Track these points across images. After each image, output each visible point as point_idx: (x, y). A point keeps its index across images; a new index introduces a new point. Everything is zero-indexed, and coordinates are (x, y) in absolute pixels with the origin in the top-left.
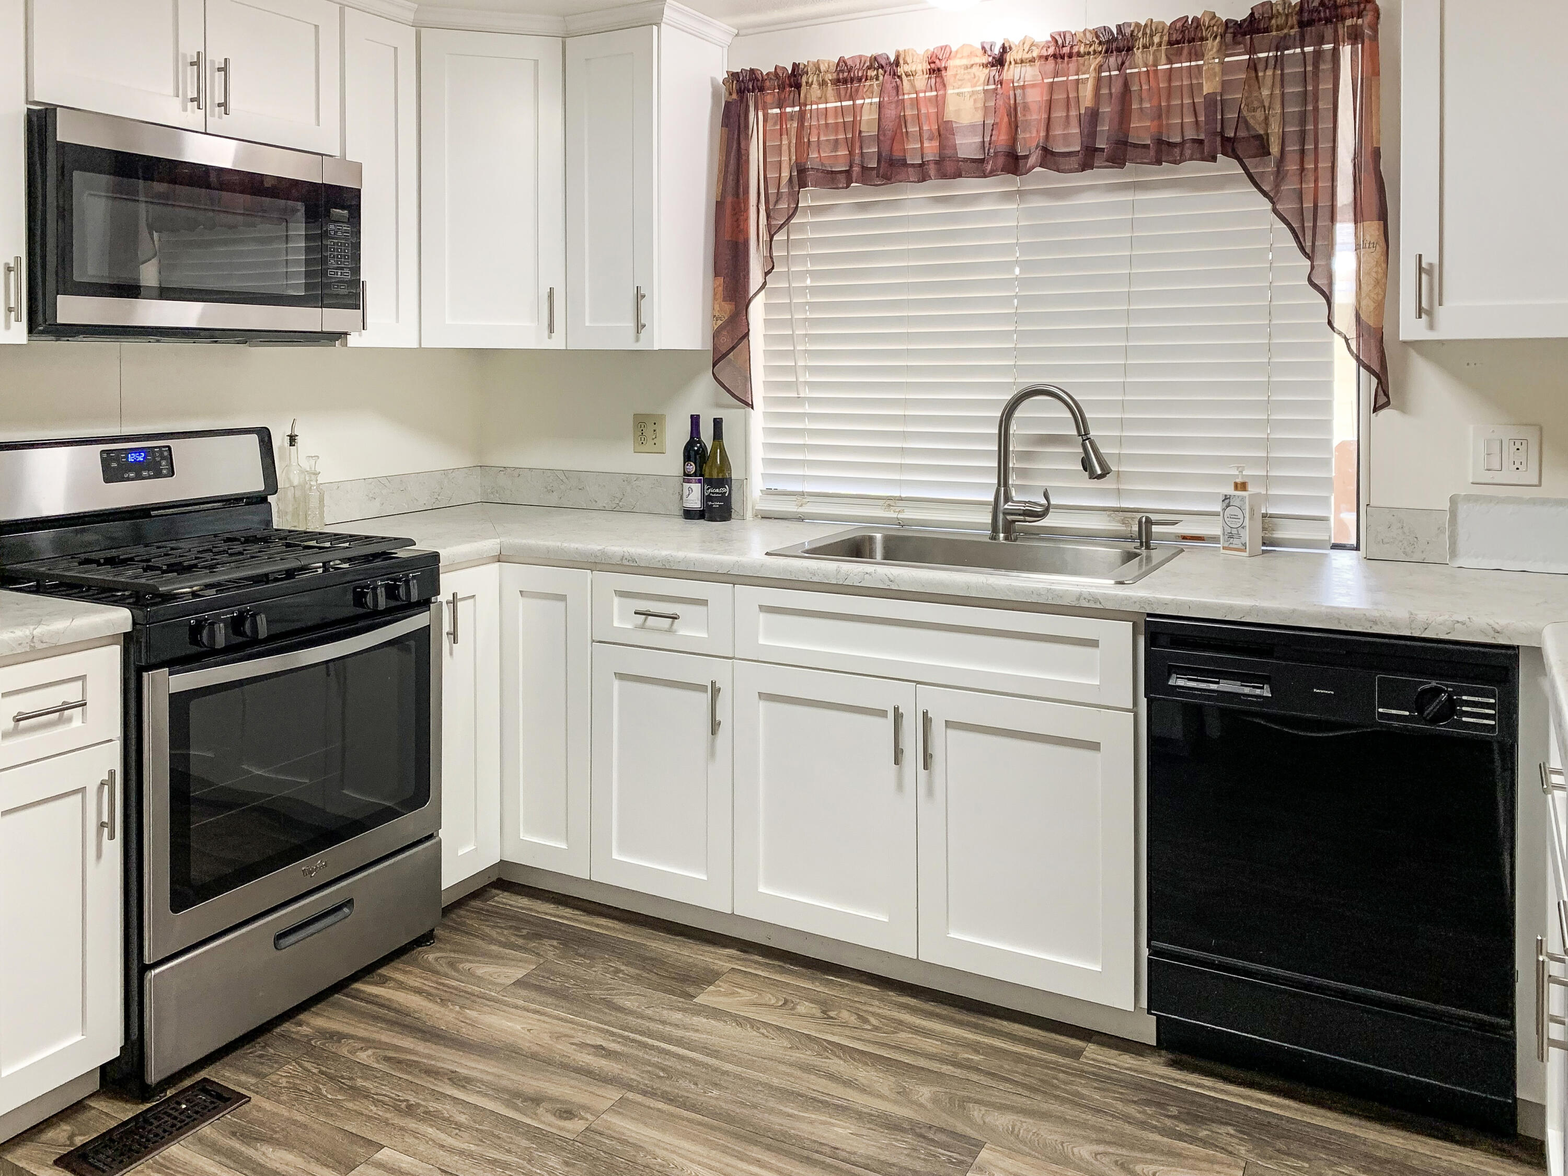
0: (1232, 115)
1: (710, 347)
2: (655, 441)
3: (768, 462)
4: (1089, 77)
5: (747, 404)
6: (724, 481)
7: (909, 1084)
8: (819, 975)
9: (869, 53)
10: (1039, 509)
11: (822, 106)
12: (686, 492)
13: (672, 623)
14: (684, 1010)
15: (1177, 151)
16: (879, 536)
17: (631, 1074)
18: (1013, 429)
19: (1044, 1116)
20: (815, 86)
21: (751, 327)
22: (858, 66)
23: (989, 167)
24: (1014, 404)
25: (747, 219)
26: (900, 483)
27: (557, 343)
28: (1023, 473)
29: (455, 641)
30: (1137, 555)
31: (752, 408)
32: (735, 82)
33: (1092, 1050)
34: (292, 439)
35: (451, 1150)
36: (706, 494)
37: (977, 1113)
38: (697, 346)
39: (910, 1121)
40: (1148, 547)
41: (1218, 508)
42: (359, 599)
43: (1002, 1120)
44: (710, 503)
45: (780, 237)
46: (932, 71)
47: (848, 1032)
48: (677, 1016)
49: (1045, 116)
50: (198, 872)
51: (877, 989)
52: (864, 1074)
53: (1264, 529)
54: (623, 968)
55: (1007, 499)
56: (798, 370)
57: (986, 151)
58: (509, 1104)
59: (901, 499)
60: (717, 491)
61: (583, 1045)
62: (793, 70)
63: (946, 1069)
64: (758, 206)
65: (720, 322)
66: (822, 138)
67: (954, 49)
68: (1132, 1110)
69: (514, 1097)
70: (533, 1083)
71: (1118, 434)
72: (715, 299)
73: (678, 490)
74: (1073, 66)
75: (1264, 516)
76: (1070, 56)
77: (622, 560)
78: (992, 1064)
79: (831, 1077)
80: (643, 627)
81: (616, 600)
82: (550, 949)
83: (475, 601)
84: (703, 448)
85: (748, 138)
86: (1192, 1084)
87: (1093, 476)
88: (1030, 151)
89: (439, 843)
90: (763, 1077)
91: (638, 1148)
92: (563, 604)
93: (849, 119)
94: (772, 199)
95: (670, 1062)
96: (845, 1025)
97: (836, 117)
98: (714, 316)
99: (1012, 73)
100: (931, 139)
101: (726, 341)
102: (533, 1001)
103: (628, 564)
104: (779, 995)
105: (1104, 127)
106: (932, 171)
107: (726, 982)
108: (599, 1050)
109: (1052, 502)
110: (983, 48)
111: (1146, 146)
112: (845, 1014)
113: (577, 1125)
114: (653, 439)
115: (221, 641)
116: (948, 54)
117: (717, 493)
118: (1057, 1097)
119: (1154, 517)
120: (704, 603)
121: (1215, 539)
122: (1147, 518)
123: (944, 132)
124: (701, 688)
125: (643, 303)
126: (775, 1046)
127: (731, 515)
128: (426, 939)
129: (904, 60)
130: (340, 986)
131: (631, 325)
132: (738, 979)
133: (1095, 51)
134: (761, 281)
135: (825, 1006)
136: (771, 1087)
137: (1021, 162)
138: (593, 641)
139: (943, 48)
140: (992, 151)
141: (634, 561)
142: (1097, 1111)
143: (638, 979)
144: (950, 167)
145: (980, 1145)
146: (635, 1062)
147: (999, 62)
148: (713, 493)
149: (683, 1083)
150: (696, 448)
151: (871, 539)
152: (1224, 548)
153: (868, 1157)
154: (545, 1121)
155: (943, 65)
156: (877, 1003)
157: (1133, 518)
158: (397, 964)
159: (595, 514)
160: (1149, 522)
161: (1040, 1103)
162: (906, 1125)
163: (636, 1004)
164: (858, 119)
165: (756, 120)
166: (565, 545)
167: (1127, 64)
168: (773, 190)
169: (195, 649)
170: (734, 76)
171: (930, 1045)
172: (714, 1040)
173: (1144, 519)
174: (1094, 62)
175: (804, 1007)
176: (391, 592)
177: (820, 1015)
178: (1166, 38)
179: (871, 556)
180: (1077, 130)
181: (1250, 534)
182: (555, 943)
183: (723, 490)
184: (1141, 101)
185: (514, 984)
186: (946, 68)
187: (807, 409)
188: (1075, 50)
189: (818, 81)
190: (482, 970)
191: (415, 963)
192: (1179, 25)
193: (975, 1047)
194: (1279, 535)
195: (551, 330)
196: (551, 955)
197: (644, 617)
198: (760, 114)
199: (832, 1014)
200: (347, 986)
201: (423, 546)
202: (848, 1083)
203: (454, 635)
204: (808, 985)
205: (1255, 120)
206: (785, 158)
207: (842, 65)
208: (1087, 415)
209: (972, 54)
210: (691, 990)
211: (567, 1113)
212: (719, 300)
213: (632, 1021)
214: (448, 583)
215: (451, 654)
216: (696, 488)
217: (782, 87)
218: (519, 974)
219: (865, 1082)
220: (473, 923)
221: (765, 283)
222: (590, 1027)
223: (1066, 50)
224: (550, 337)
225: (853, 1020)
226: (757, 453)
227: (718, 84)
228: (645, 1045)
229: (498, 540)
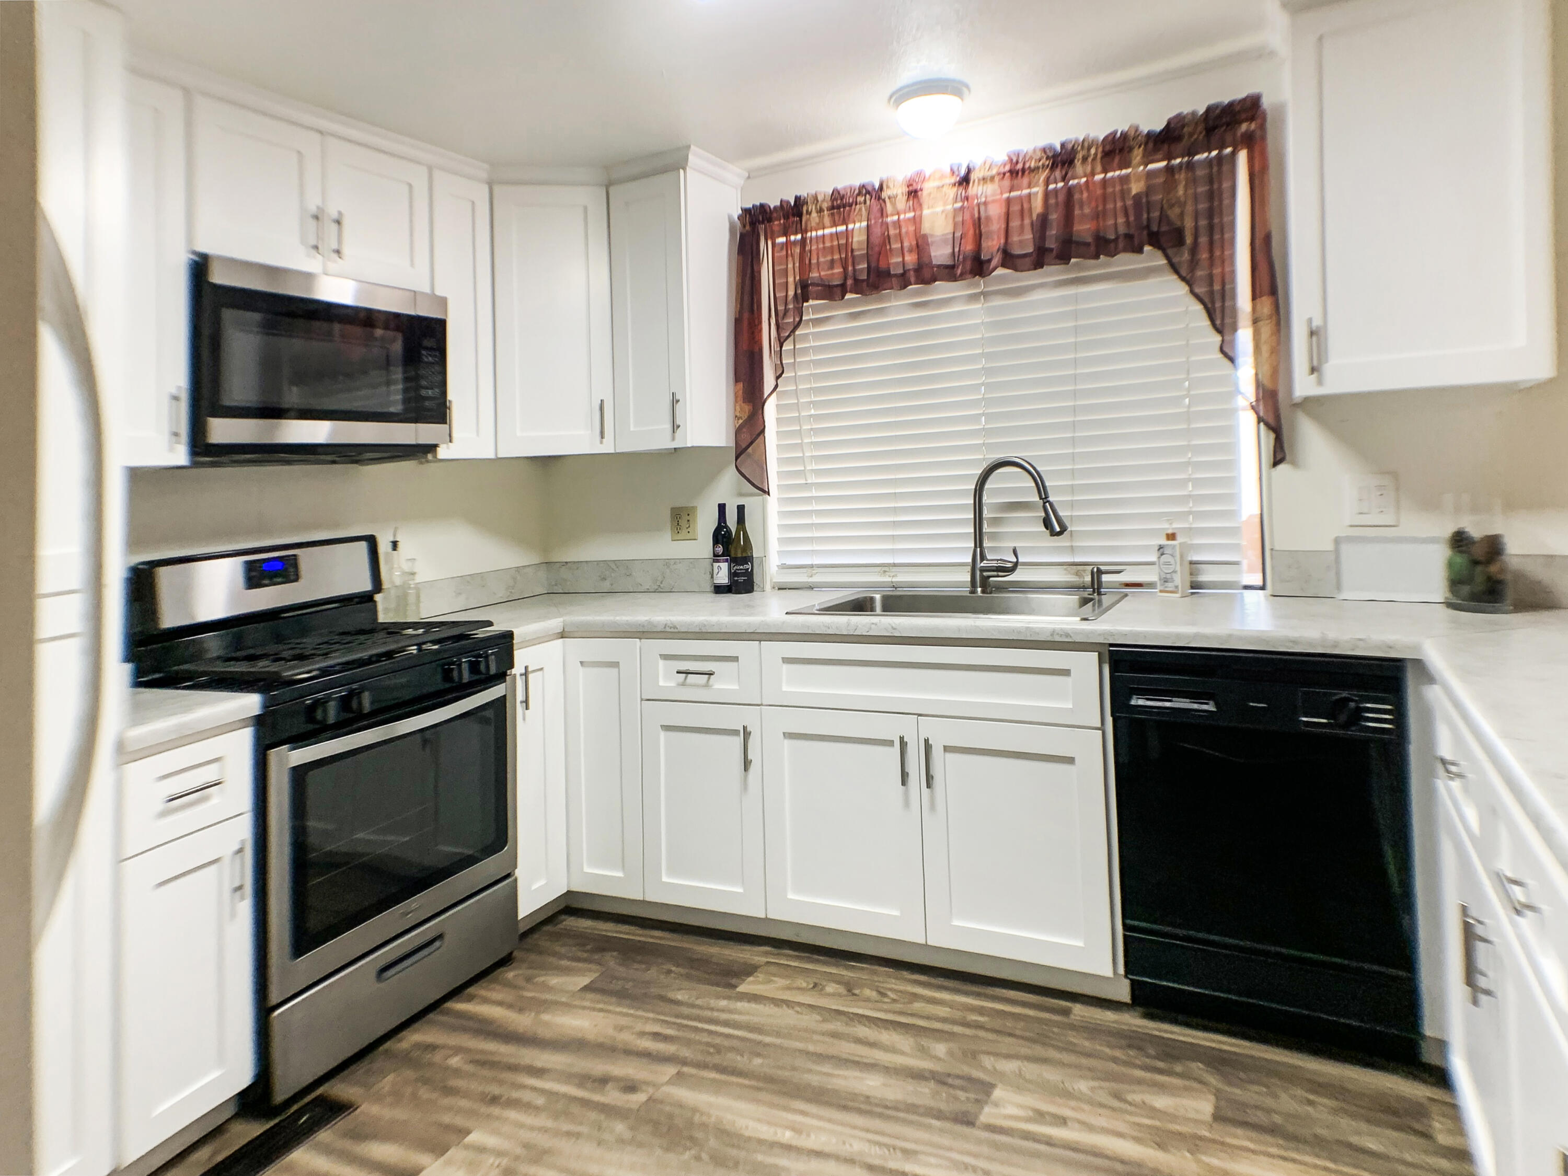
0: (1156, 214)
1: (733, 444)
2: (688, 530)
3: (781, 541)
4: (1038, 190)
5: (764, 491)
6: (748, 559)
7: (924, 1042)
8: (843, 962)
9: (857, 183)
10: (1009, 565)
11: (820, 233)
12: (716, 571)
13: (709, 678)
14: (729, 998)
15: (1112, 245)
16: (878, 597)
17: (685, 1053)
18: (985, 499)
19: (1044, 1061)
20: (814, 215)
21: (766, 424)
22: (849, 194)
23: (959, 272)
24: (985, 475)
25: (761, 330)
26: (893, 551)
27: (607, 447)
28: (994, 536)
29: (527, 708)
30: (1091, 600)
31: (769, 495)
32: (748, 216)
33: (1079, 1011)
34: (395, 545)
35: (532, 1128)
36: (733, 571)
37: (988, 1061)
38: (722, 443)
39: (931, 1072)
40: (1099, 594)
41: (1153, 558)
42: (447, 675)
43: (1010, 1066)
44: (736, 578)
45: (788, 346)
46: (910, 193)
47: (870, 1005)
48: (723, 1003)
49: (1003, 226)
50: (314, 923)
51: (891, 970)
52: (886, 1037)
53: (1191, 574)
54: (673, 969)
55: (983, 558)
56: (805, 459)
57: (956, 259)
58: (581, 1085)
59: (895, 565)
60: (742, 567)
61: (642, 1034)
62: (795, 202)
63: (957, 1029)
64: (769, 320)
65: (741, 421)
66: (822, 260)
67: (927, 176)
68: (1118, 1053)
69: (584, 1080)
70: (599, 1067)
71: (1070, 499)
72: (736, 401)
73: (709, 569)
74: (1025, 181)
75: (1191, 563)
76: (1023, 170)
77: (665, 628)
78: (997, 1023)
79: (859, 1041)
80: (683, 684)
81: (661, 663)
82: (611, 960)
83: (543, 673)
84: (729, 532)
85: (759, 264)
86: (1166, 1031)
87: (1053, 534)
88: (992, 255)
89: (516, 880)
90: (799, 1045)
91: (695, 1110)
92: (616, 670)
93: (843, 241)
94: (781, 314)
95: (718, 1040)
96: (868, 1000)
97: (832, 241)
98: (736, 416)
99: (975, 189)
100: (910, 251)
101: (746, 437)
102: (598, 1002)
103: (670, 630)
104: (809, 979)
105: (1053, 232)
106: (912, 276)
107: (761, 973)
108: (656, 1036)
109: (1021, 560)
110: (952, 170)
111: (1088, 244)
112: (868, 992)
113: (640, 1098)
114: (687, 528)
115: (332, 718)
116: (923, 179)
117: (741, 569)
118: (1053, 1046)
119: (1103, 568)
120: (735, 659)
121: (1151, 585)
122: (1098, 569)
123: (921, 245)
124: (735, 732)
125: (678, 407)
126: (809, 1020)
127: (753, 588)
128: (505, 961)
129: (887, 185)
130: (434, 1006)
131: (668, 426)
132: (772, 969)
133: (1043, 166)
134: (773, 384)
135: (850, 988)
136: (808, 1053)
137: (985, 267)
138: (642, 700)
139: (919, 174)
140: (961, 257)
141: (675, 627)
142: (1089, 1055)
143: (688, 977)
144: (927, 274)
145: (992, 1086)
146: (688, 1043)
147: (965, 181)
148: (738, 570)
149: (730, 1055)
150: (723, 533)
151: (872, 599)
152: (1161, 591)
153: (897, 1101)
154: (612, 1096)
155: (919, 188)
156: (894, 981)
157: (1084, 571)
158: (483, 983)
159: (640, 595)
160: (1100, 572)
161: (1039, 1050)
162: (927, 1075)
163: (687, 997)
164: (850, 240)
165: (766, 249)
166: (618, 618)
167: (1070, 174)
168: (781, 308)
169: (311, 727)
170: (746, 211)
171: (943, 1011)
172: (755, 1020)
173: (1095, 570)
174: (1043, 176)
175: (831, 988)
176: (474, 667)
177: (845, 992)
178: (1100, 149)
179: (872, 609)
180: (1031, 236)
181: (1180, 579)
182: (615, 954)
183: (746, 566)
184: (1081, 208)
185: (579, 990)
186: (921, 190)
187: (814, 493)
188: (1027, 166)
189: (816, 208)
190: (554, 981)
191: (495, 981)
192: (1110, 138)
193: (981, 1011)
194: (1203, 578)
195: (602, 436)
196: (612, 963)
197: (684, 675)
198: (770, 243)
199: (857, 992)
200: (439, 1006)
201: (499, 627)
202: (873, 1045)
203: (526, 702)
204: (833, 970)
205: (1173, 213)
206: (791, 279)
207: (837, 195)
208: (1047, 484)
209: (942, 177)
210: (734, 981)
211: (631, 1087)
212: (739, 402)
213: (686, 1010)
214: (522, 658)
215: (524, 719)
216: (724, 566)
217: (786, 217)
218: (585, 981)
219: (888, 1043)
220: (544, 943)
221: (776, 386)
222: (648, 1019)
223: (1020, 166)
224: (601, 443)
225: (874, 994)
226: (774, 533)
227: (734, 220)
228: (696, 1029)
229: (561, 619)
